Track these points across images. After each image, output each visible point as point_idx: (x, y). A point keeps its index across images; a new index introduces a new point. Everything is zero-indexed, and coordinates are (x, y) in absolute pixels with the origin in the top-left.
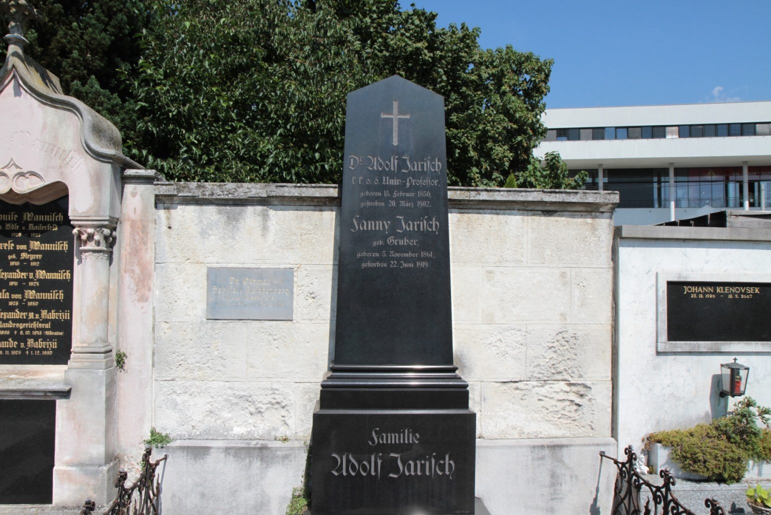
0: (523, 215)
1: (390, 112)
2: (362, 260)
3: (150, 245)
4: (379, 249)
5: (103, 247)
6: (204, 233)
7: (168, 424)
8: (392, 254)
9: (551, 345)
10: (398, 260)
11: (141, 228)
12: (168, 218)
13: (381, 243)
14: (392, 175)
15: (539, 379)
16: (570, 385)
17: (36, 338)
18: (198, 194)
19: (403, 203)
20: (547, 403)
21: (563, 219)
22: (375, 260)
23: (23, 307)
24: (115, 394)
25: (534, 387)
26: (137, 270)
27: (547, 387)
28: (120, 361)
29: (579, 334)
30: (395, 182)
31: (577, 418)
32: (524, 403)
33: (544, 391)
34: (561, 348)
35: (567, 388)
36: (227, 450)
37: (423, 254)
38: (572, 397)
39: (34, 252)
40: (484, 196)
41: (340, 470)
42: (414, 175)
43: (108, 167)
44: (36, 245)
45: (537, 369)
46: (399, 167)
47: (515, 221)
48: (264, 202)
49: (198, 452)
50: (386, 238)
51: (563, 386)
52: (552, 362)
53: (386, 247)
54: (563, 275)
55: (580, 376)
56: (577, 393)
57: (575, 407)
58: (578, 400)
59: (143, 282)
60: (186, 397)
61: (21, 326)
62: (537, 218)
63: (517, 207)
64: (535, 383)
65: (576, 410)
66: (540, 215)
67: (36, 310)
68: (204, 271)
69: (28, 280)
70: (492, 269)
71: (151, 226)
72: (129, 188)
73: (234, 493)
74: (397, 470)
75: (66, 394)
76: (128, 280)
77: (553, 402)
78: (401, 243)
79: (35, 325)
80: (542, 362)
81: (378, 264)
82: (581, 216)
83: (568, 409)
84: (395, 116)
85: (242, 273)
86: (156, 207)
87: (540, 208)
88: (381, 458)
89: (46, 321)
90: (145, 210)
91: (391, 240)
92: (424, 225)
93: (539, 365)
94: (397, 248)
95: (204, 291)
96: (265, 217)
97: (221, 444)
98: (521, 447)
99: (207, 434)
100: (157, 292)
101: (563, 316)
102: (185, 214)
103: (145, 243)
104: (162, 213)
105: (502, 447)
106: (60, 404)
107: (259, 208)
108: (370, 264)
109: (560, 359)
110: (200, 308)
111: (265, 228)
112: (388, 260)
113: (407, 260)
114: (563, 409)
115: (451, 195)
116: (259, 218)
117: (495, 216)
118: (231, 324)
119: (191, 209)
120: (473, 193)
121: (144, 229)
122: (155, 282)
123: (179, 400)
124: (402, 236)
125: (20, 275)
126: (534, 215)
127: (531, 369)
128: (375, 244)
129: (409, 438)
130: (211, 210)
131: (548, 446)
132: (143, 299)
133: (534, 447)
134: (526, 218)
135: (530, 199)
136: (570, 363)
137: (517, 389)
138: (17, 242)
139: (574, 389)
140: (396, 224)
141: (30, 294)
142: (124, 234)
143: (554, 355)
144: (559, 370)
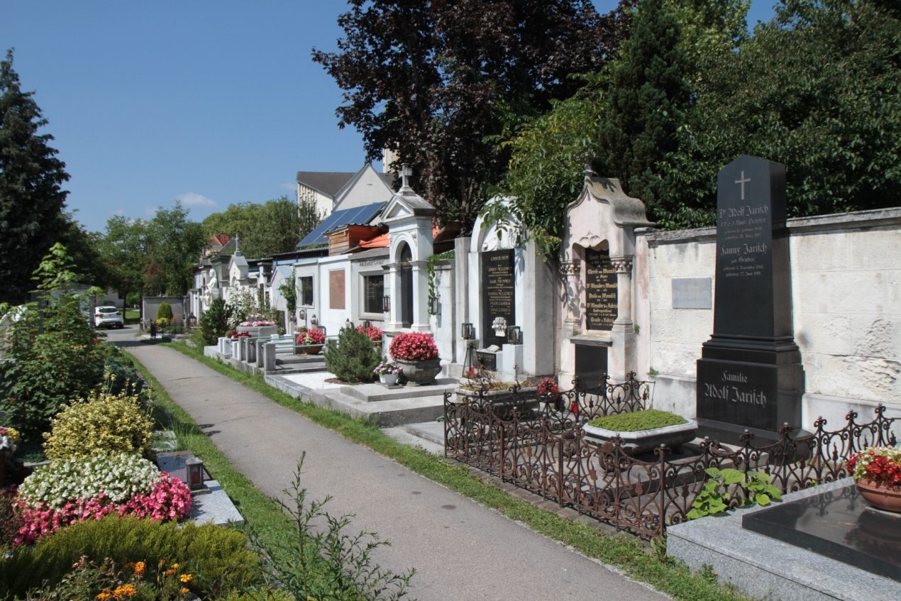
0: (846, 232)
1: (740, 179)
2: (727, 272)
3: (648, 268)
4: (735, 265)
5: (625, 271)
6: (670, 260)
7: (658, 366)
8: (742, 268)
9: (870, 330)
10: (745, 271)
11: (644, 260)
12: (655, 253)
13: (735, 261)
14: (741, 218)
15: (862, 355)
16: (888, 362)
17: (607, 317)
18: (664, 238)
19: (747, 236)
20: (867, 373)
21: (878, 232)
22: (732, 272)
23: (602, 303)
24: (635, 347)
25: (858, 361)
26: (643, 281)
27: (868, 362)
28: (637, 329)
29: (892, 322)
30: (742, 223)
31: (892, 388)
32: (850, 371)
33: (865, 364)
34: (879, 333)
35: (885, 364)
36: (680, 382)
37: (758, 267)
38: (888, 372)
39: (605, 274)
40: (812, 223)
41: (708, 393)
42: (754, 217)
43: (622, 230)
44: (605, 271)
45: (860, 348)
46: (745, 214)
47: (840, 238)
48: (695, 239)
49: (668, 381)
50: (738, 258)
51: (881, 362)
52: (872, 343)
53: (738, 264)
54: (879, 276)
55: (895, 356)
56: (893, 368)
57: (890, 380)
58: (893, 374)
59: (645, 287)
60: (665, 351)
61: (602, 311)
62: (857, 234)
63: (840, 227)
64: (859, 358)
65: (891, 382)
66: (859, 231)
67: (606, 303)
68: (670, 281)
69: (603, 288)
70: (825, 273)
71: (648, 258)
72: (638, 238)
73: (683, 406)
74: (736, 398)
75: (611, 344)
76: (639, 288)
77: (873, 374)
78: (746, 260)
79: (606, 311)
80: (863, 342)
81: (734, 274)
82: (893, 229)
83: (883, 380)
84: (742, 181)
85: (687, 282)
86: (649, 247)
87: (857, 226)
88: (729, 389)
89: (609, 309)
90: (645, 250)
91: (741, 259)
92: (758, 249)
93: (860, 345)
94: (744, 264)
95: (671, 293)
96: (696, 248)
97: (678, 378)
98: (841, 402)
99: (674, 373)
100: (652, 294)
101: (880, 308)
102: (662, 249)
103: (645, 267)
104: (652, 250)
105: (828, 400)
106: (609, 348)
107: (694, 243)
108: (730, 275)
109: (878, 341)
110: (669, 303)
111: (697, 255)
112: (739, 271)
113: (749, 271)
114: (880, 379)
115: (789, 225)
116: (694, 249)
117: (825, 235)
118: (684, 311)
119: (664, 247)
120: (805, 221)
121: (645, 258)
122: (651, 288)
123: (663, 352)
124: (745, 256)
125: (600, 286)
126: (854, 231)
127: (855, 347)
128: (733, 262)
129: (741, 379)
130: (672, 246)
131: (861, 405)
132: (645, 297)
133: (850, 404)
134: (848, 234)
135: (844, 221)
136: (887, 345)
137: (844, 361)
138: (599, 270)
139: (891, 365)
140: (743, 249)
141: (604, 295)
142: (637, 263)
143: (874, 338)
144: (877, 349)
